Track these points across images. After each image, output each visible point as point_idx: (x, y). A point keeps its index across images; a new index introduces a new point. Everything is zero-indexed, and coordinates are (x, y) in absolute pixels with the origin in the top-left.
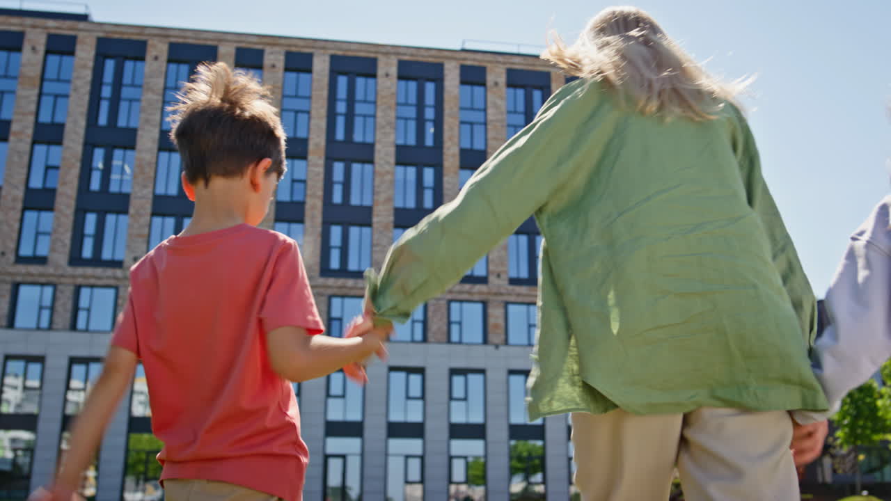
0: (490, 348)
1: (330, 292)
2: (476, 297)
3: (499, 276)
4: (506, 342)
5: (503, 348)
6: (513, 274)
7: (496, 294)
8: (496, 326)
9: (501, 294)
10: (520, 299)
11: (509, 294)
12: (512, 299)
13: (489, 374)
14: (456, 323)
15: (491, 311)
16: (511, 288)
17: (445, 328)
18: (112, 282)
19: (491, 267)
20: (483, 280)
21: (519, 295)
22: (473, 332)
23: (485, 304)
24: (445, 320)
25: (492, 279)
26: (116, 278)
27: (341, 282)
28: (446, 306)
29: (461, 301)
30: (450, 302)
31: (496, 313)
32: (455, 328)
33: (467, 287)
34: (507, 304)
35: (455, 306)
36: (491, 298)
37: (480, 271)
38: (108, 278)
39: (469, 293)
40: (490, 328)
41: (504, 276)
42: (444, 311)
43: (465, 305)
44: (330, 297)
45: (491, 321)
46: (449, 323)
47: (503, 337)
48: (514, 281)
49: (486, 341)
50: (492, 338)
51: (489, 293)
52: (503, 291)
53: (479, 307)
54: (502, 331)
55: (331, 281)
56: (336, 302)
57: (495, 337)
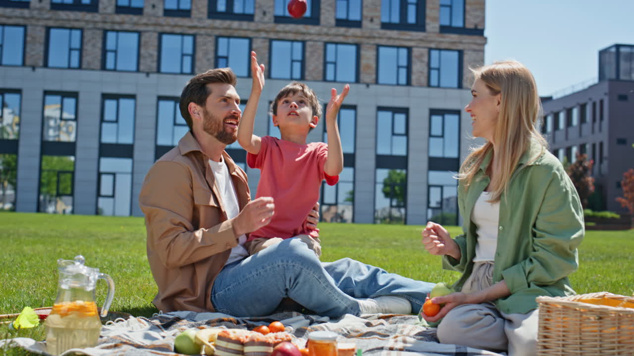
0: (362, 87)
1: (217, 33)
2: (350, 40)
3: (372, 20)
4: (377, 82)
5: (373, 87)
6: (385, 20)
7: (369, 37)
8: (368, 67)
9: (374, 37)
10: (391, 43)
11: (380, 38)
12: (383, 42)
13: (359, 110)
14: (331, 63)
15: (363, 52)
16: (383, 31)
17: (321, 68)
18: (21, 21)
19: (365, 13)
20: (358, 24)
21: (390, 38)
22: (347, 71)
23: (358, 46)
24: (321, 61)
25: (366, 23)
26: (24, 18)
27: (227, 23)
28: (322, 48)
29: (336, 43)
30: (326, 44)
31: (368, 55)
32: (330, 68)
33: (342, 30)
34: (378, 46)
35: (331, 48)
36: (364, 40)
37: (355, 16)
38: (16, 17)
39: (344, 36)
40: (362, 69)
41: (376, 21)
42: (321, 52)
43: (340, 47)
44: (217, 37)
45: (363, 62)
46: (325, 63)
47: (374, 76)
48: (386, 26)
49: (358, 80)
50: (364, 77)
51: (362, 37)
52: (375, 35)
53: (353, 49)
54: (373, 71)
55: (218, 23)
56: (222, 42)
57: (366, 77)
